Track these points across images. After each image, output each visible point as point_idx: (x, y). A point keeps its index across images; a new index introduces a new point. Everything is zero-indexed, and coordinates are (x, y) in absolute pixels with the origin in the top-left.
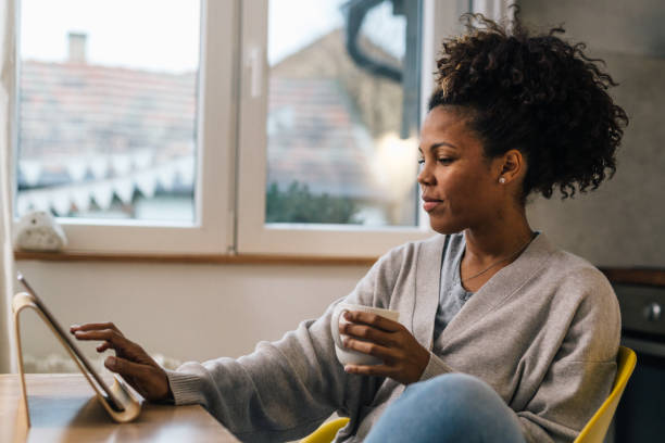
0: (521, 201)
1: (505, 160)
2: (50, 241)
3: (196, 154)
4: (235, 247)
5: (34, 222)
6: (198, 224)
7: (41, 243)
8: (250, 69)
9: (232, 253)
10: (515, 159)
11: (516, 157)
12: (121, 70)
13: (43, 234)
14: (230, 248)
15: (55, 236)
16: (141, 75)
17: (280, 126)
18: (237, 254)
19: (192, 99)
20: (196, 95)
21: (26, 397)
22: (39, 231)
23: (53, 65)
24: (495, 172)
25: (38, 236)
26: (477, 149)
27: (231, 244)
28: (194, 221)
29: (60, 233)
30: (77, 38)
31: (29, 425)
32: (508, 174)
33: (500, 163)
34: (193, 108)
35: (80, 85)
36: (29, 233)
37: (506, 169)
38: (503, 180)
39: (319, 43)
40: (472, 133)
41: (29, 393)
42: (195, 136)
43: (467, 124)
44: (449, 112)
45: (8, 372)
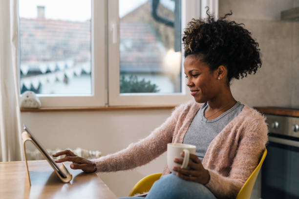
0: (228, 85)
1: (218, 70)
2: (34, 104)
3: (91, 61)
4: (108, 104)
5: (28, 97)
6: (93, 95)
7: (31, 105)
8: (112, 32)
9: (107, 106)
10: (222, 69)
11: (222, 68)
12: (60, 21)
13: (32, 101)
14: (106, 104)
15: (36, 102)
16: (67, 23)
17: (126, 47)
18: (109, 106)
19: (89, 33)
20: (91, 31)
21: (28, 172)
22: (30, 100)
23: (32, 20)
24: (215, 76)
25: (30, 102)
26: (206, 69)
27: (107, 102)
28: (92, 93)
29: (38, 101)
30: (41, 8)
31: (30, 185)
32: (221, 75)
33: (216, 72)
34: (89, 36)
35: (43, 28)
36: (26, 101)
37: (220, 73)
38: (219, 78)
39: (141, 7)
40: (203, 63)
41: (29, 170)
42: (91, 50)
43: (201, 60)
44: (193, 57)
45: (20, 160)
